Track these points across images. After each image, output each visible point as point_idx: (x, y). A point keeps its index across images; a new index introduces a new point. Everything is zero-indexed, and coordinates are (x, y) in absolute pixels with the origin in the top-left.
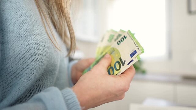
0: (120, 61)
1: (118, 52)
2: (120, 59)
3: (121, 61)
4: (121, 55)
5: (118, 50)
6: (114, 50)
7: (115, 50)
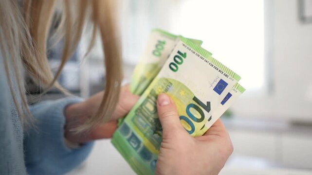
0: (196, 104)
1: (183, 87)
2: (195, 99)
3: (198, 103)
4: (193, 91)
5: (179, 83)
6: (171, 84)
7: (173, 83)
